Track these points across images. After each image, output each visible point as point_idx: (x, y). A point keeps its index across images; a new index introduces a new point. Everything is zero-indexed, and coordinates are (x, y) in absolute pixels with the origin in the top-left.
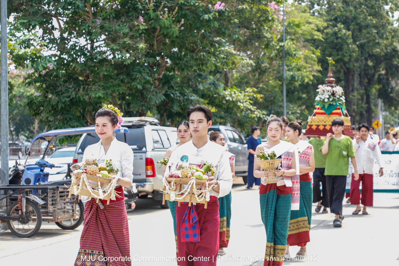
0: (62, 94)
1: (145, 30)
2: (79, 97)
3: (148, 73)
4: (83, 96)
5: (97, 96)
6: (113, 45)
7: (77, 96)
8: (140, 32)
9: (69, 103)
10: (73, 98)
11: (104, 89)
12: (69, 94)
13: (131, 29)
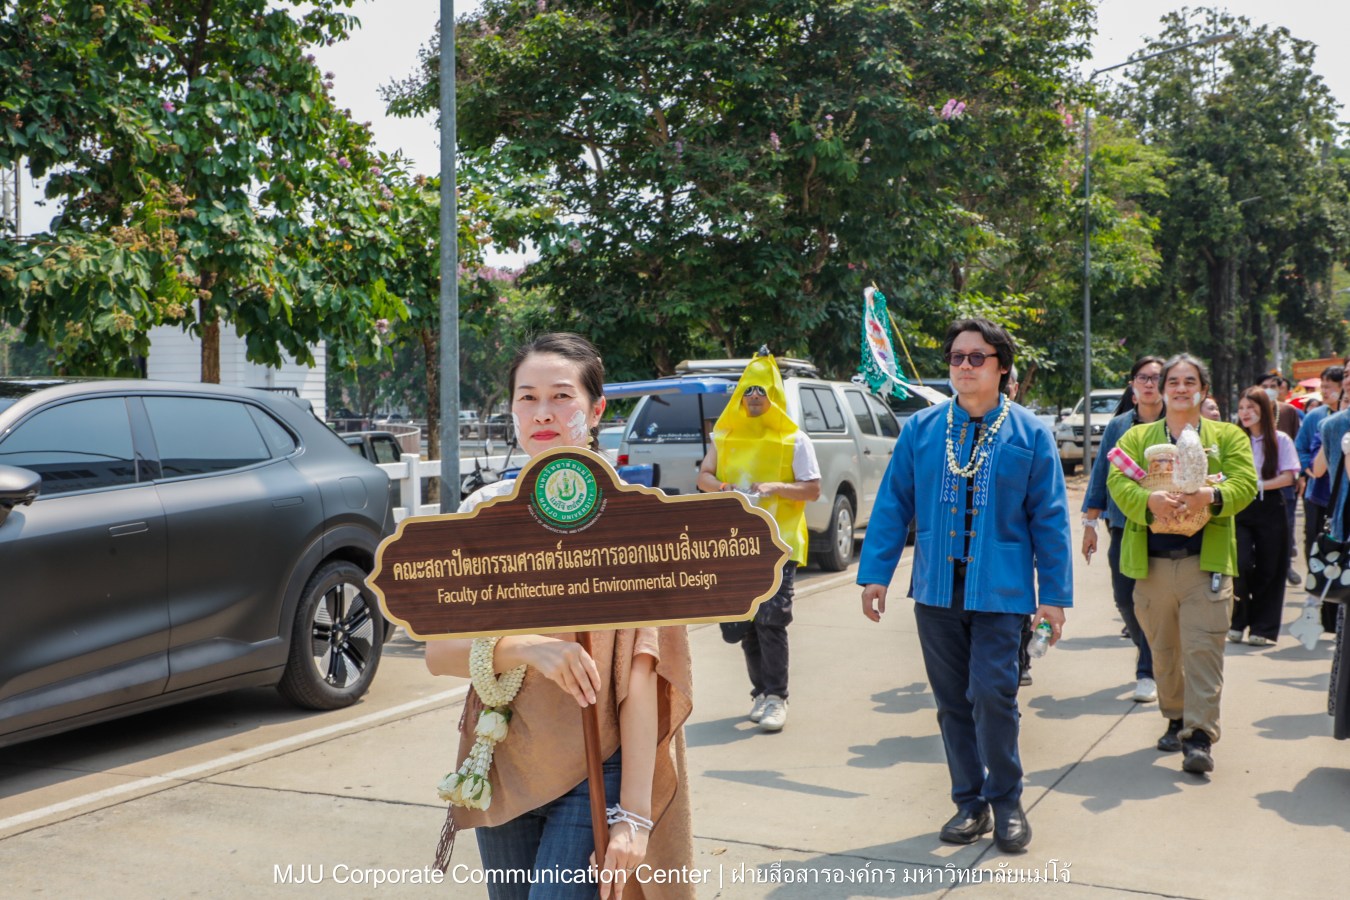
0: (600, 309)
1: (786, 163)
2: (637, 315)
3: (788, 261)
4: (645, 313)
5: (677, 312)
6: (712, 198)
7: (633, 313)
8: (772, 168)
9: (614, 329)
10: (623, 318)
11: (692, 298)
12: (615, 309)
13: (752, 163)
